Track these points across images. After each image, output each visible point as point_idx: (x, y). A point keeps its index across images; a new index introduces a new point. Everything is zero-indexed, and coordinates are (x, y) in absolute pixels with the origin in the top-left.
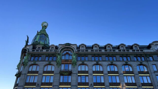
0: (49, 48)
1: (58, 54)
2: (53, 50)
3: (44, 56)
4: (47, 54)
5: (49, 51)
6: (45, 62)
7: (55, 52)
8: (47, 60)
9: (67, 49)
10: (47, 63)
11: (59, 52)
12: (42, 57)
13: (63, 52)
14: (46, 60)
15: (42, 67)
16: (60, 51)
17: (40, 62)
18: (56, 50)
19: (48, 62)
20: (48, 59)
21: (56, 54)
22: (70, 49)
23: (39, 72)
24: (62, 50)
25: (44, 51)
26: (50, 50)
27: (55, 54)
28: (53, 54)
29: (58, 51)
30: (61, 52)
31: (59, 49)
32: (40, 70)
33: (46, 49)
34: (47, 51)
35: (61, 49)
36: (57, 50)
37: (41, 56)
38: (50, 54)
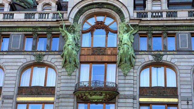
0: (35, 7)
1: (67, 26)
2: (51, 15)
3: (17, 37)
4: (31, 29)
5: (37, 16)
6: (22, 57)
7: (57, 21)
8: (30, 49)
9: (97, 10)
10: (31, 58)
11: (71, 21)
12: (12, 37)
13: (85, 21)
14: (25, 49)
15: (15, 72)
16: (72, 16)
17: (5, 57)
18: (59, 12)
19: (34, 55)
20: (34, 47)
21: (62, 27)
22: (108, 11)
23: (3, 90)
24: (80, 12)
25: (19, 16)
26: (40, 14)
27: (58, 27)
28: (51, 27)
29: (66, 16)
30: (76, 19)
31: (69, 10)
32: (6, 82)
33: (24, 8)
34: (27, 16)
35: (76, 10)
36: (63, 14)
37: (7, 36)
38: (40, 29)
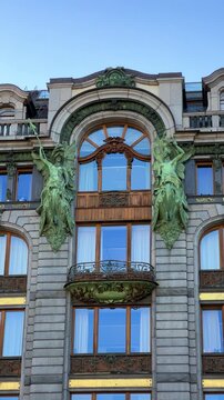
1: (47, 150)
2: (14, 128)
7: (27, 139)
9: (108, 114)
11: (55, 139)
13: (83, 138)
16: (58, 128)
18: (29, 121)
21: (36, 151)
22: (130, 115)
24: (74, 120)
27: (28, 152)
28: (14, 153)
29: (44, 129)
30: (65, 136)
31: (51, 115)
35: (65, 116)
36: (38, 125)
